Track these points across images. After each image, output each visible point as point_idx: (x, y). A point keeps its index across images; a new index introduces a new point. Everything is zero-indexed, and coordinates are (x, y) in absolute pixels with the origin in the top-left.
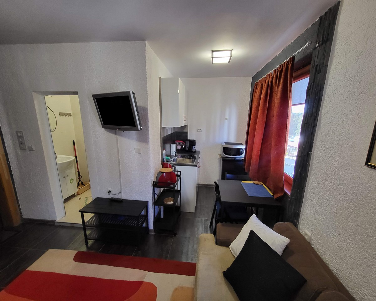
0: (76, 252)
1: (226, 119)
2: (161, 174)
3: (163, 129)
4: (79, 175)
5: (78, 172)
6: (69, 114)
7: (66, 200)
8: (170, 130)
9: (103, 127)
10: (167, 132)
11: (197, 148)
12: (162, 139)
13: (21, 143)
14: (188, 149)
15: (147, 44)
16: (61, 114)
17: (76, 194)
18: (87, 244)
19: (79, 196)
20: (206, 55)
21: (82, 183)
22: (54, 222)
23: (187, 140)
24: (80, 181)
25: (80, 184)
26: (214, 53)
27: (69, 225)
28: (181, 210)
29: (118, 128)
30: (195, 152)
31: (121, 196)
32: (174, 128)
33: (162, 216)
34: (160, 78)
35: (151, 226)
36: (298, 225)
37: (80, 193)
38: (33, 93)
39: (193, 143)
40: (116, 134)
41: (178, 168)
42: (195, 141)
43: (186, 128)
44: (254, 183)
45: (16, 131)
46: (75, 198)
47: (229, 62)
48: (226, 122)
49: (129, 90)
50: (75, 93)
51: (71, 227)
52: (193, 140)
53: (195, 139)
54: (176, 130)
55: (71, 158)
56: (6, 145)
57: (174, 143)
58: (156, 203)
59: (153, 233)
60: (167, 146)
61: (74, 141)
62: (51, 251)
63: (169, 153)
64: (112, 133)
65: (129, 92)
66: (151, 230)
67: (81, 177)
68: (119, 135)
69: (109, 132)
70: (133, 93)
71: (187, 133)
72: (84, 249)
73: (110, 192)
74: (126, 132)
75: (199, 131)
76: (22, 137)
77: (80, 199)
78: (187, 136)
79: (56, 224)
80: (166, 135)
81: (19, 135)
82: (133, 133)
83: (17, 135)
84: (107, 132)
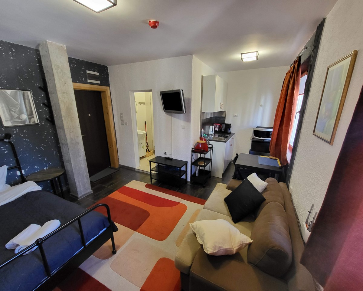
0: (146, 184)
1: (261, 106)
2: (197, 144)
3: (203, 113)
4: (147, 144)
5: (147, 142)
6: (144, 103)
7: (141, 158)
8: (210, 114)
9: (164, 111)
10: (206, 116)
11: (232, 130)
12: (201, 121)
13: (122, 121)
14: (223, 131)
15: (194, 56)
16: (140, 103)
17: (145, 156)
18: (151, 182)
19: (147, 158)
20: (237, 56)
21: (148, 150)
22: (134, 169)
23: (224, 123)
24: (147, 148)
25: (148, 151)
26: (243, 55)
27: (142, 172)
28: (212, 175)
29: (173, 112)
30: (230, 133)
31: (172, 157)
32: (214, 113)
33: (197, 175)
34: (202, 76)
35: (189, 179)
36: (289, 184)
37: (147, 156)
38: (129, 91)
39: (228, 126)
40: (171, 116)
41: (211, 142)
42: (230, 124)
43: (225, 113)
44: (270, 158)
45: (120, 114)
46: (144, 158)
47: (257, 60)
48: (261, 108)
49: (179, 89)
50: (151, 91)
51: (143, 173)
52: (229, 123)
53: (230, 123)
54: (216, 115)
55: (144, 132)
56: (115, 121)
57: (212, 125)
58: (193, 164)
59: (190, 184)
60: (207, 127)
61: (145, 122)
62: (134, 181)
63: (207, 132)
64: (169, 115)
65: (180, 90)
66: (189, 181)
67: (148, 146)
68: (173, 117)
69: (167, 114)
70: (182, 90)
71: (225, 118)
72: (150, 183)
73: (165, 153)
74: (177, 114)
75: (235, 116)
76: (122, 117)
77: (147, 159)
78: (224, 120)
79: (135, 170)
80: (205, 118)
81: (121, 116)
82: (182, 115)
83: (120, 116)
84: (166, 115)
